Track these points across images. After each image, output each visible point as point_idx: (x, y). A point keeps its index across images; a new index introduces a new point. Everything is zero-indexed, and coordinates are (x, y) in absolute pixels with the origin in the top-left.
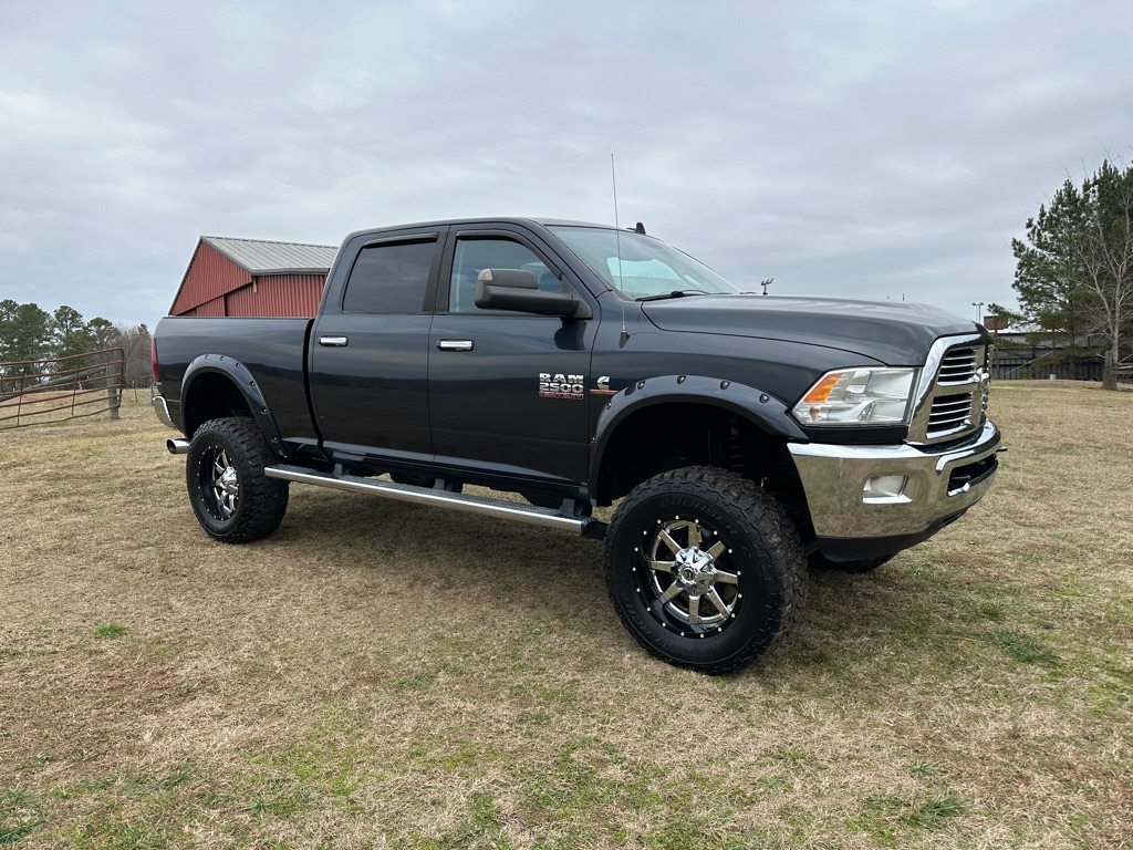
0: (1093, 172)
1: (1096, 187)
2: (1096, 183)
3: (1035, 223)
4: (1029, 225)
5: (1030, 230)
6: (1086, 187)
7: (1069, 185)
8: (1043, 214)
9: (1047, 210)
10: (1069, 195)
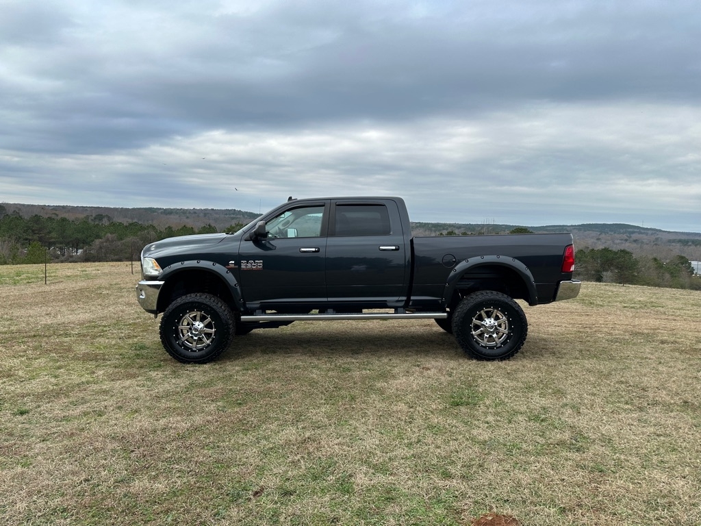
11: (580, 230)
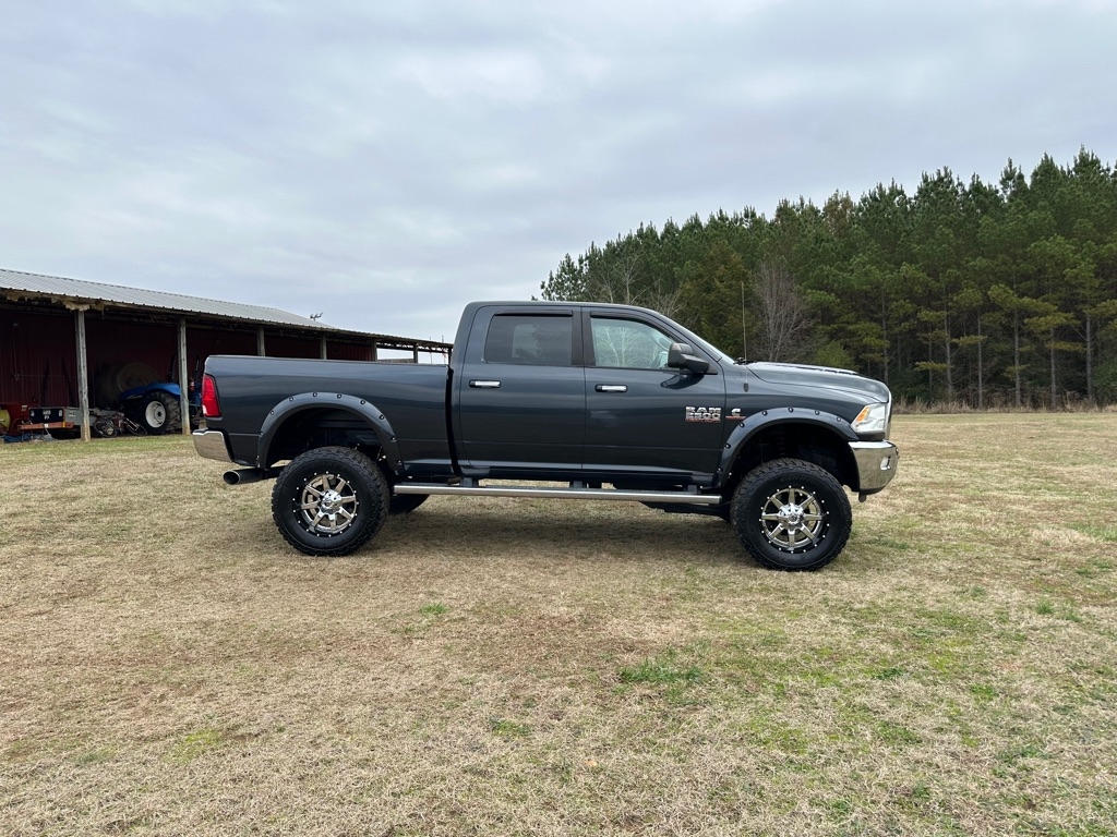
0: (584, 251)
1: (587, 262)
2: (587, 258)
3: (546, 285)
4: (543, 287)
5: (543, 290)
6: (581, 261)
7: (568, 257)
8: (551, 279)
9: (554, 276)
10: (569, 266)
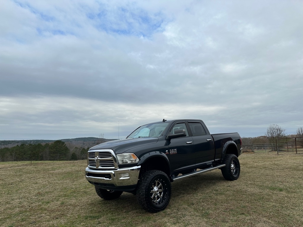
11: (75, 140)
